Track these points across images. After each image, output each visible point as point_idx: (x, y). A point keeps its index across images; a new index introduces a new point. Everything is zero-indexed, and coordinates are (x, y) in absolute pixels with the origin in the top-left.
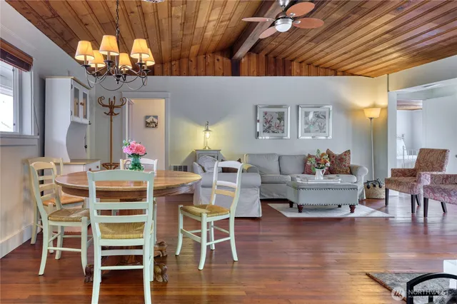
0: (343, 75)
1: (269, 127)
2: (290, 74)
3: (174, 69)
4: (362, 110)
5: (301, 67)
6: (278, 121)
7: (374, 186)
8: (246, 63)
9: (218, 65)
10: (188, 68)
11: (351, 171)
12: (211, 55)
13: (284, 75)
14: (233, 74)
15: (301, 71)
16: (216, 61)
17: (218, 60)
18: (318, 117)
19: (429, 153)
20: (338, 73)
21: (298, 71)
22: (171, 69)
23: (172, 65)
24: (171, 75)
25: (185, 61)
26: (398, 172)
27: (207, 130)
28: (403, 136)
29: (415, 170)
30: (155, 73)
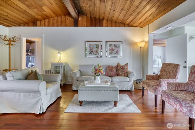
0: (128, 26)
1: (92, 52)
2: (102, 26)
3: (46, 23)
4: (136, 43)
5: (107, 23)
6: (96, 49)
7: (140, 83)
8: (81, 20)
9: (68, 22)
10: (53, 23)
11: (127, 75)
12: (64, 16)
13: (100, 26)
14: (75, 26)
15: (108, 24)
16: (66, 19)
17: (67, 19)
18: (116, 47)
19: (168, 66)
20: (126, 26)
21: (106, 24)
22: (45, 23)
23: (45, 22)
24: (45, 26)
25: (51, 19)
26: (150, 77)
27: (59, 53)
28: (160, 57)
29: (159, 76)
30: (37, 25)
